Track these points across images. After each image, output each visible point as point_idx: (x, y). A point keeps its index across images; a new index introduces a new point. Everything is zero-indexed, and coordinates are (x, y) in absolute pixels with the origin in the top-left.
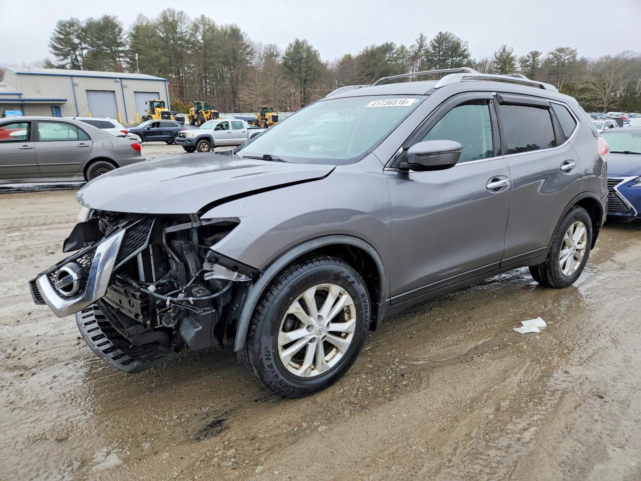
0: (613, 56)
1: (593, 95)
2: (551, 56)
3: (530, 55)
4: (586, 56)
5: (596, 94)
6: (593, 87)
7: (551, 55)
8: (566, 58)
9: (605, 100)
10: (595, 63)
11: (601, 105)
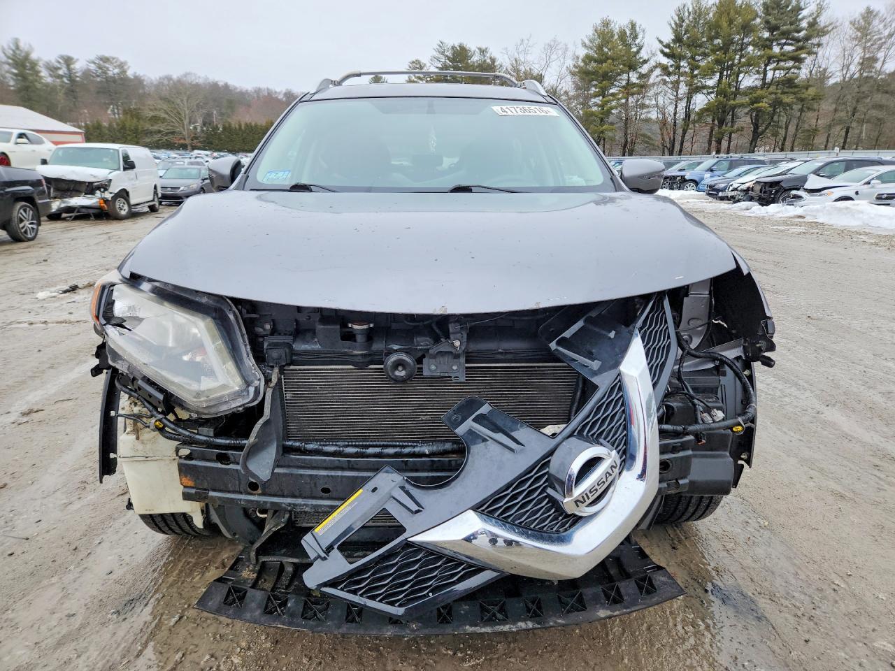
0: (175, 77)
1: (169, 127)
2: (93, 67)
3: (60, 60)
4: (140, 73)
5: (172, 126)
6: (166, 116)
7: (92, 65)
8: (113, 71)
9: (185, 133)
10: (155, 83)
11: (182, 141)
